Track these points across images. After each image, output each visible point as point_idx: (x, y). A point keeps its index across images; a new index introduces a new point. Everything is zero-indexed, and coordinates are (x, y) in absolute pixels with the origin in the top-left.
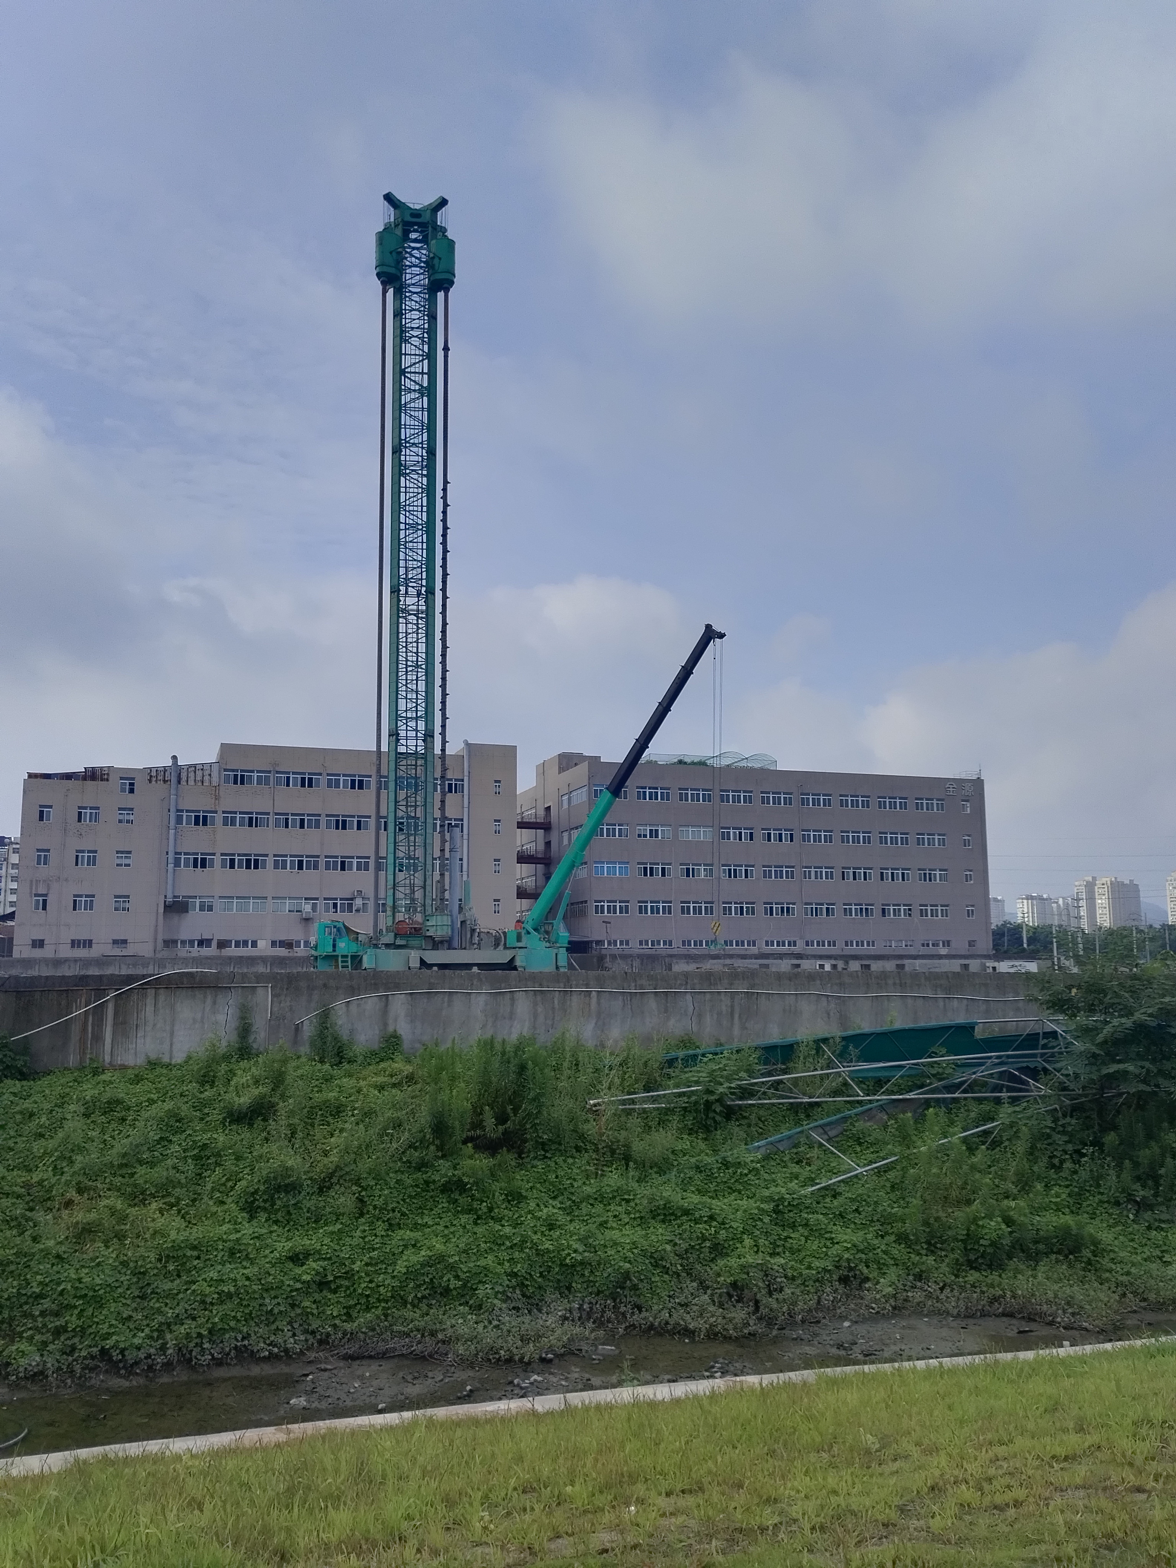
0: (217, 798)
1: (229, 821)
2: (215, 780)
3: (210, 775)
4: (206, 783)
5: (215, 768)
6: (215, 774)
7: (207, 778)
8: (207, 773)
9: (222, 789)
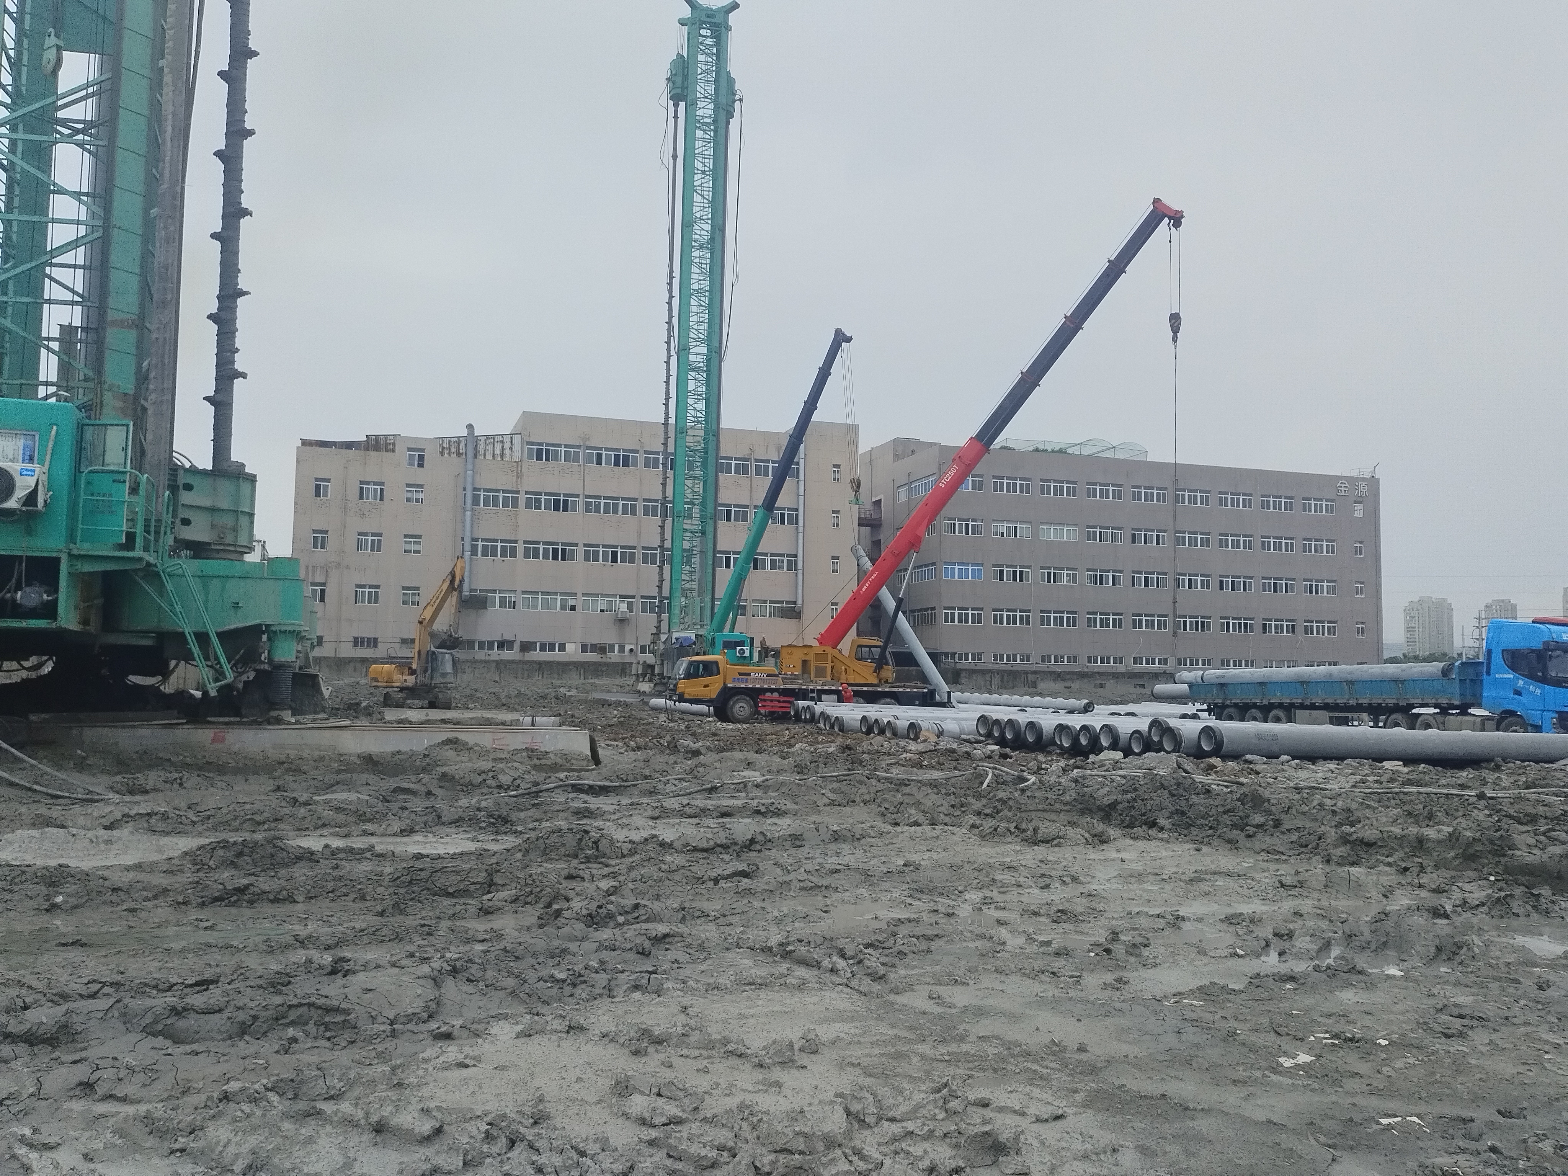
0: (519, 475)
1: (534, 503)
2: (517, 455)
3: (511, 448)
4: (507, 459)
5: (517, 439)
6: (517, 447)
7: (507, 452)
8: (507, 446)
9: (525, 465)
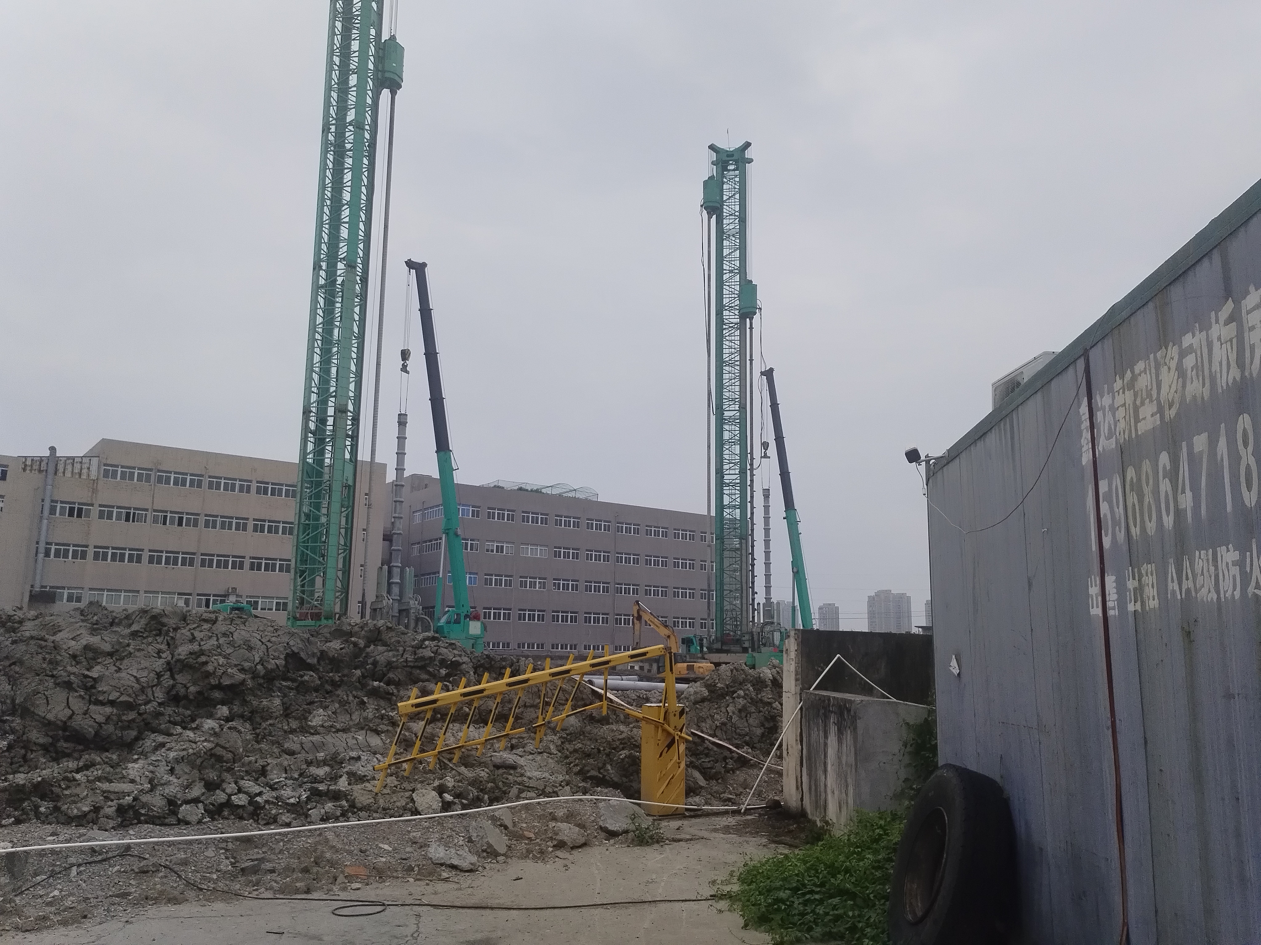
0: (95, 491)
1: (105, 514)
2: (94, 474)
3: (89, 468)
4: (84, 477)
5: (95, 461)
6: (94, 468)
7: (85, 471)
8: (85, 466)
9: (101, 483)
